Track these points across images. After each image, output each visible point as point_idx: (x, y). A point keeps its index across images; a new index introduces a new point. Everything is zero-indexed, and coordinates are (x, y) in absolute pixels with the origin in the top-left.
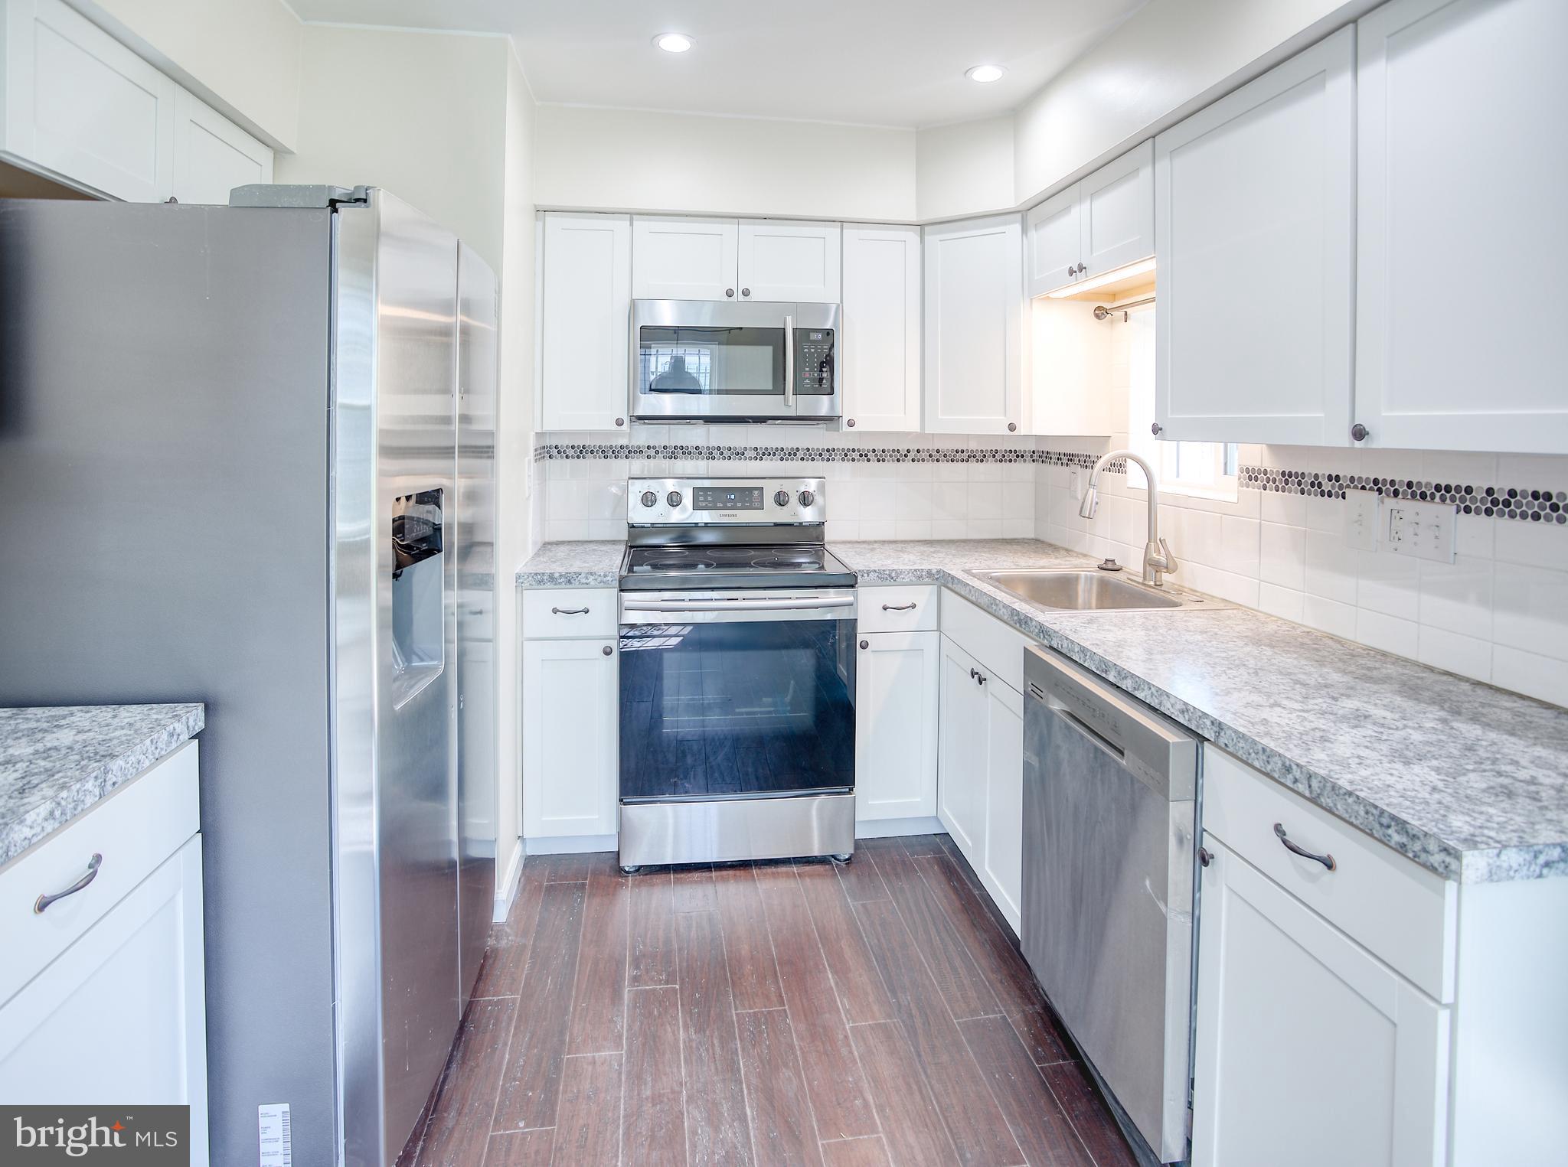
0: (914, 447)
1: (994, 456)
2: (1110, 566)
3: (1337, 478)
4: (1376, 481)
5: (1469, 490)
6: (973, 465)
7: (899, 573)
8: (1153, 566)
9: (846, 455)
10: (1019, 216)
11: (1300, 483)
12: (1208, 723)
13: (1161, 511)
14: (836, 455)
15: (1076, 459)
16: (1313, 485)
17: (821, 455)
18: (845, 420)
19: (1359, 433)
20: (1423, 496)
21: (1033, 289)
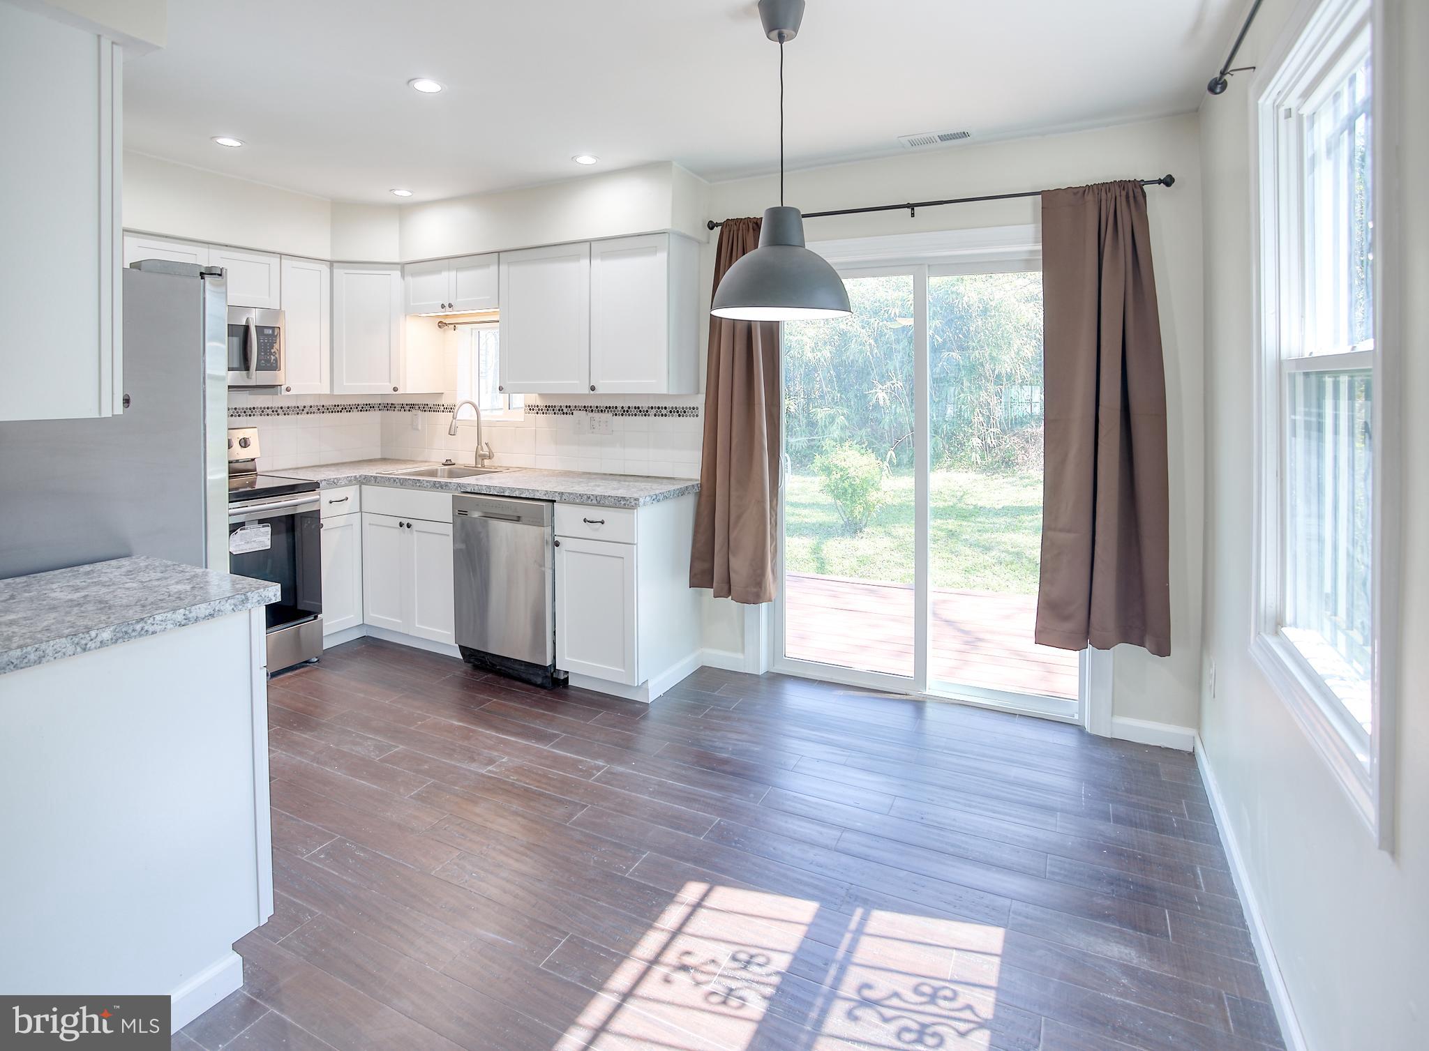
0: (308, 404)
1: (357, 408)
2: (449, 463)
3: (570, 407)
4: (585, 407)
5: (616, 407)
6: (344, 414)
7: (338, 479)
8: (480, 457)
9: (263, 412)
10: (399, 266)
11: (553, 410)
12: (557, 494)
13: (484, 430)
14: (256, 412)
15: (417, 407)
16: (559, 410)
17: (245, 412)
18: (284, 387)
19: (593, 388)
20: (602, 411)
21: (411, 310)
